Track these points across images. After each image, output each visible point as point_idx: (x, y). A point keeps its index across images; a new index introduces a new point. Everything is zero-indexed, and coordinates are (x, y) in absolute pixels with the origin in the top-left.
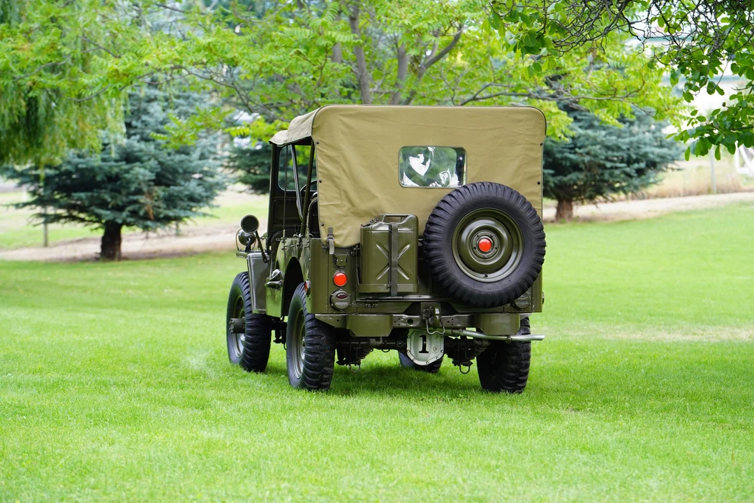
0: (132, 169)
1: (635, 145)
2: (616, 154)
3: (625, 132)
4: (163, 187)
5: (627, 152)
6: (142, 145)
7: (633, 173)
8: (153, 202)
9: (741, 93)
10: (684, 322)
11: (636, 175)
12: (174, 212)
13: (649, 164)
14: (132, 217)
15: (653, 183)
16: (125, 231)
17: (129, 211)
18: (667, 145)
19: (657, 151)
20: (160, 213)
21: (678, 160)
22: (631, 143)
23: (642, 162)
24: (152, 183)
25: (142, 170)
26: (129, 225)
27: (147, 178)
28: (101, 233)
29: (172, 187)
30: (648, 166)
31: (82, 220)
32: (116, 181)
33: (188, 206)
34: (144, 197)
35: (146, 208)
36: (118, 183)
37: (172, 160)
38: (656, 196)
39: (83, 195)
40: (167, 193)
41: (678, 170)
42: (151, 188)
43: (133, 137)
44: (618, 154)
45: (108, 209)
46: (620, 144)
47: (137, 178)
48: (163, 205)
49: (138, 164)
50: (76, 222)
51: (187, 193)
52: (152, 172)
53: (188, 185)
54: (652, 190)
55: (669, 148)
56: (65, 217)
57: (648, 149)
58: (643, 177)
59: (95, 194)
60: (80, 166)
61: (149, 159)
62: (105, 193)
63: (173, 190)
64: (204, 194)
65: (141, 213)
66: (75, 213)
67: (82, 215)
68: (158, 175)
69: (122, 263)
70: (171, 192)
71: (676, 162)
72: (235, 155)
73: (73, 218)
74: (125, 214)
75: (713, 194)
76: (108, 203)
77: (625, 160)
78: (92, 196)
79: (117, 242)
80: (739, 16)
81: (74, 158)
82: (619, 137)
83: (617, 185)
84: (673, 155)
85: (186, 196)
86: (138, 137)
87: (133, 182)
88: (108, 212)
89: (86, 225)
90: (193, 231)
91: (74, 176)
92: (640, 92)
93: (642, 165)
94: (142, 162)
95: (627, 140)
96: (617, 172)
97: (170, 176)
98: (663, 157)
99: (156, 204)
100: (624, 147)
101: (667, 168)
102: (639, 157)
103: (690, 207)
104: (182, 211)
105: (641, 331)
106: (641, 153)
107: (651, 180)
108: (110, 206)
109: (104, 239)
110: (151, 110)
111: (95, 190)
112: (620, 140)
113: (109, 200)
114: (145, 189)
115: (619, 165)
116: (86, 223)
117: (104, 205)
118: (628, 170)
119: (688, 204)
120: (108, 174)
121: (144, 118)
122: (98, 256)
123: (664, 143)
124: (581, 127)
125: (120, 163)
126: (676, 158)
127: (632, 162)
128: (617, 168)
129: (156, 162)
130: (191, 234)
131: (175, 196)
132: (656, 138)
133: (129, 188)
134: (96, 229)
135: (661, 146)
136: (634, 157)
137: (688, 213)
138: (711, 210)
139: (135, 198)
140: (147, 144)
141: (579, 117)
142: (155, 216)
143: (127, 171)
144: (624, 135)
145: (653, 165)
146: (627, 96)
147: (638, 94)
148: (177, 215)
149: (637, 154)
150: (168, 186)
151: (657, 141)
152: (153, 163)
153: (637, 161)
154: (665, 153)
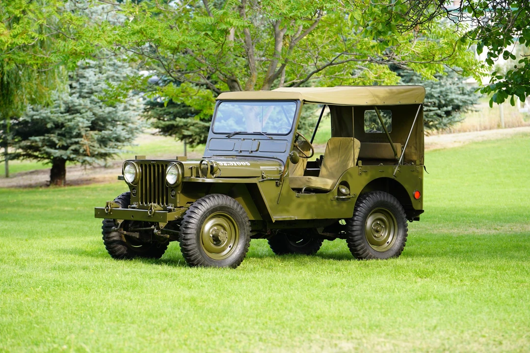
0: (74, 118)
1: (444, 93)
2: (430, 100)
3: (436, 84)
4: (96, 132)
5: (438, 98)
6: (81, 101)
7: (443, 114)
8: (90, 142)
9: (527, 58)
10: (487, 221)
11: (445, 116)
12: (105, 150)
13: (455, 107)
14: (74, 154)
15: (457, 121)
16: (68, 164)
17: (72, 150)
18: (467, 93)
19: (461, 97)
20: (95, 151)
21: (476, 104)
22: (441, 92)
23: (450, 106)
24: (89, 129)
25: (81, 119)
26: (71, 160)
27: (85, 125)
28: (50, 166)
29: (103, 132)
30: (454, 109)
31: (36, 157)
32: (62, 128)
33: (115, 145)
34: (82, 139)
35: (85, 147)
36: (63, 129)
37: (103, 112)
38: (459, 131)
39: (37, 138)
40: (100, 136)
41: (476, 111)
42: (88, 132)
43: (74, 95)
44: (432, 101)
45: (56, 149)
46: (433, 93)
47: (78, 125)
48: (97, 145)
49: (78, 115)
50: (31, 159)
51: (115, 135)
52: (88, 120)
53: (115, 130)
54: (457, 126)
55: (469, 95)
56: (24, 155)
57: (453, 96)
58: (450, 117)
59: (46, 138)
60: (35, 117)
61: (86, 112)
62: (54, 137)
63: (104, 133)
64: (127, 136)
65: (81, 151)
66: (30, 152)
67: (36, 154)
68: (93, 122)
69: (67, 188)
70: (103, 134)
71: (475, 105)
72: (149, 107)
73: (29, 156)
74: (69, 152)
75: (502, 128)
76: (56, 144)
77: (437, 105)
78: (44, 139)
79: (62, 173)
80: (525, 4)
81: (30, 111)
82: (432, 88)
83: (431, 123)
84: (472, 100)
85: (114, 138)
86: (78, 95)
87: (75, 129)
88: (57, 151)
89: (39, 161)
90: (117, 164)
91: (29, 125)
92: (452, 57)
93: (450, 108)
94: (81, 114)
95: (438, 90)
96: (432, 113)
97: (101, 124)
98: (464, 102)
99: (92, 144)
100: (436, 95)
101: (467, 110)
102: (447, 102)
103: (485, 139)
104: (111, 149)
105: (457, 227)
106: (448, 100)
107: (456, 119)
108: (57, 147)
109: (52, 171)
110: (86, 75)
111: (46, 135)
112: (433, 90)
113: (57, 142)
114: (83, 133)
115: (432, 108)
116: (39, 159)
117: (53, 145)
118: (439, 112)
119: (483, 136)
120: (56, 123)
121: (82, 81)
122: (48, 183)
123: (465, 91)
124: (403, 81)
125: (65, 115)
126: (474, 102)
127: (442, 106)
128: (431, 111)
129: (91, 114)
130: (116, 166)
131: (106, 138)
132: (459, 88)
133: (71, 133)
134: (47, 163)
135: (464, 94)
136: (443, 102)
137: (484, 142)
138: (501, 140)
139: (76, 140)
140: (84, 100)
141: (402, 74)
142: (91, 153)
143: (70, 120)
144: (435, 86)
145: (457, 108)
146: (442, 60)
147: (450, 58)
148: (107, 152)
149: (445, 100)
150: (100, 131)
151: (460, 90)
152: (89, 114)
153: (446, 105)
154: (466, 99)
